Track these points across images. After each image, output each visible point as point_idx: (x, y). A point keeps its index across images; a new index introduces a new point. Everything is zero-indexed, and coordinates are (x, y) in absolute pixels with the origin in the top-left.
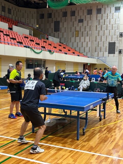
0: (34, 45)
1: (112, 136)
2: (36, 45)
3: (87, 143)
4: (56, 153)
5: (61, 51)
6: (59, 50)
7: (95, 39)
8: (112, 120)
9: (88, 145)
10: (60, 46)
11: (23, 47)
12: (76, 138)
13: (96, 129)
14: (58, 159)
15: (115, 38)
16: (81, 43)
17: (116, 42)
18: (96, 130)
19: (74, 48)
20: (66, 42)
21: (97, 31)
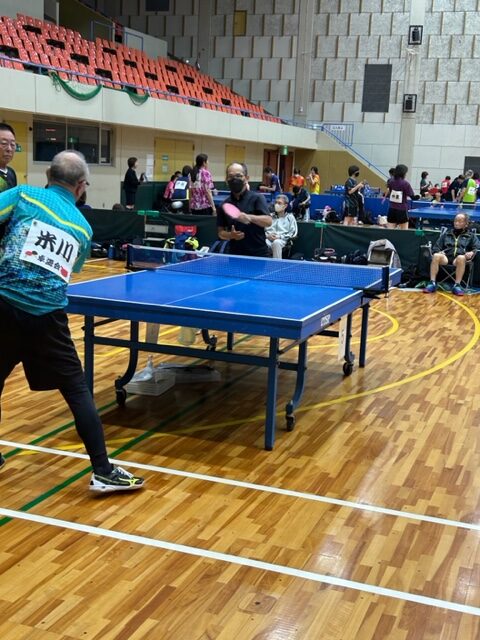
0: (64, 61)
1: (400, 432)
2: (73, 62)
3: (305, 462)
4: (188, 501)
5: (175, 90)
6: (168, 87)
7: (312, 49)
8: (391, 373)
9: (311, 471)
10: (170, 72)
11: (20, 69)
12: (261, 442)
13: (333, 408)
14: (200, 523)
15: (393, 47)
16: (256, 61)
17: (394, 63)
18: (333, 411)
19: (225, 82)
20: (195, 55)
21: (322, 17)
